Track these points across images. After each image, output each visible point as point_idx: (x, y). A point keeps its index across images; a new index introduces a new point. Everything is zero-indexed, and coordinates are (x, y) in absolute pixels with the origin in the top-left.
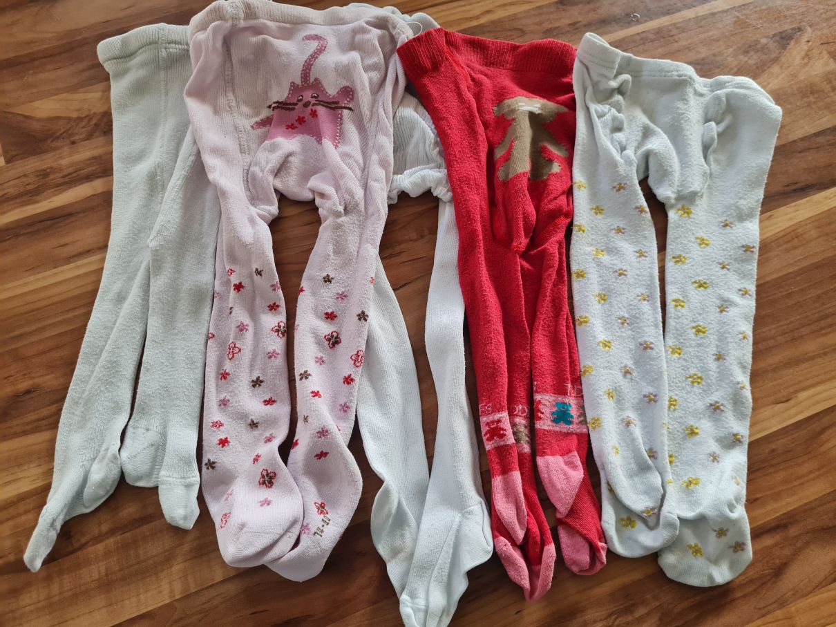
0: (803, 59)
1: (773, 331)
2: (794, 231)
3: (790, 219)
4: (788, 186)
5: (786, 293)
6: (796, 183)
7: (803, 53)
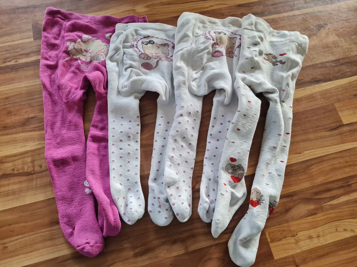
0: (326, 35)
1: (299, 129)
2: (312, 95)
3: (311, 91)
4: (312, 79)
5: (305, 116)
6: (316, 79)
7: (326, 33)
